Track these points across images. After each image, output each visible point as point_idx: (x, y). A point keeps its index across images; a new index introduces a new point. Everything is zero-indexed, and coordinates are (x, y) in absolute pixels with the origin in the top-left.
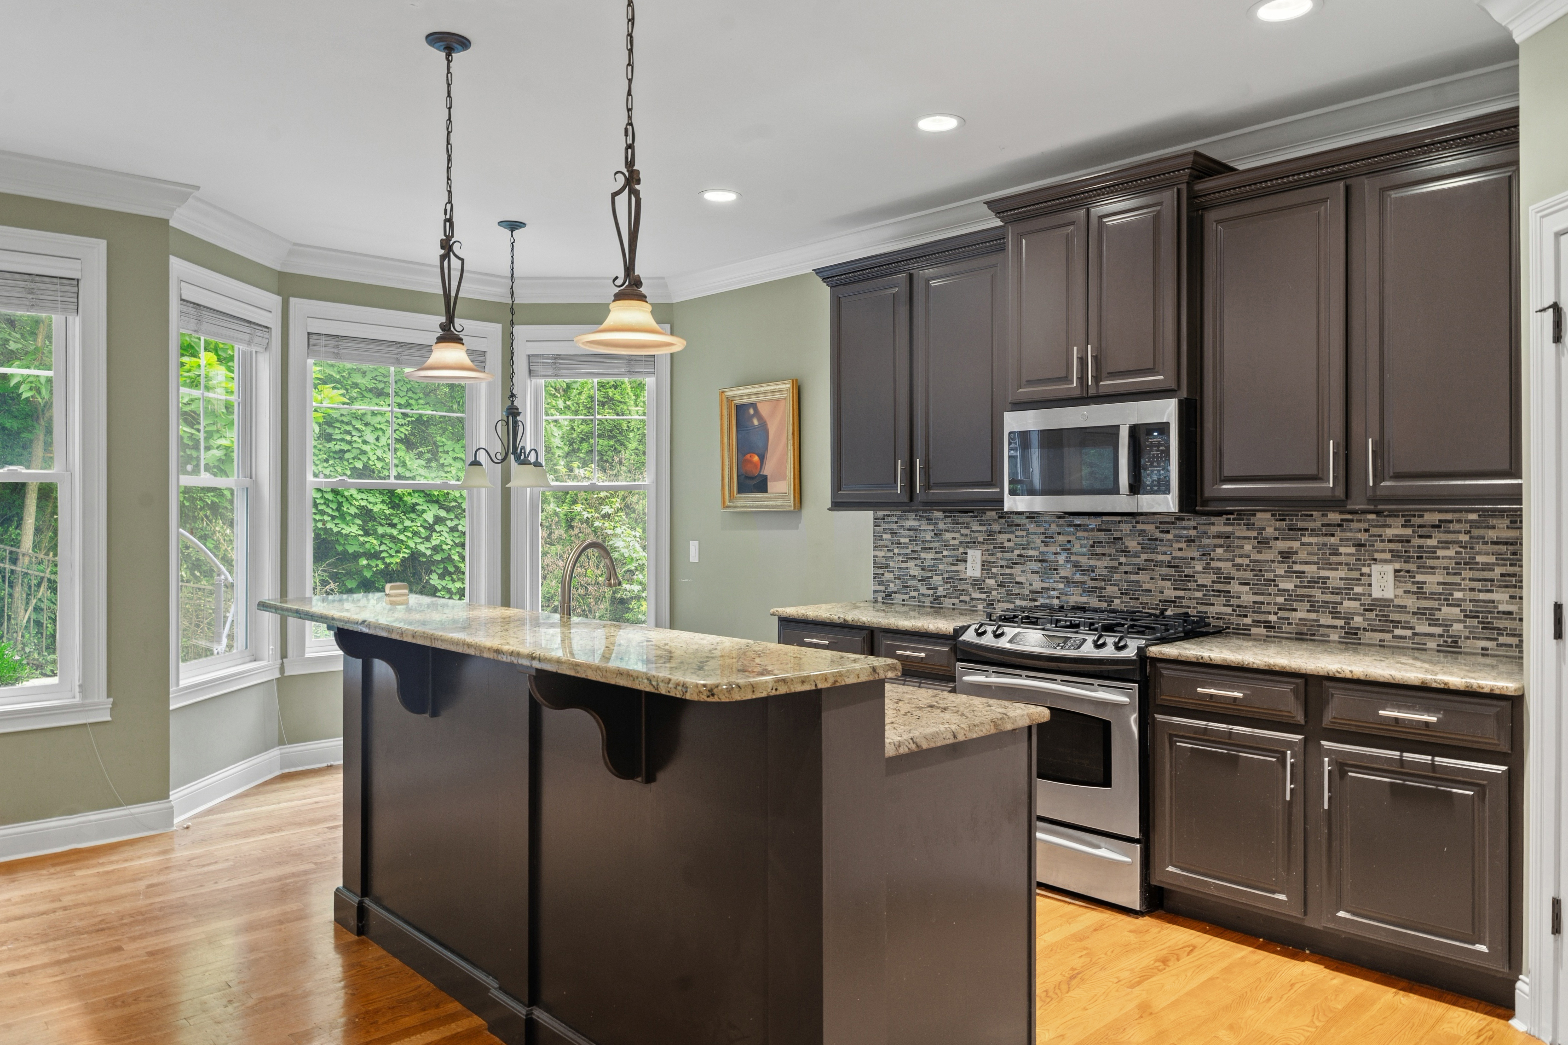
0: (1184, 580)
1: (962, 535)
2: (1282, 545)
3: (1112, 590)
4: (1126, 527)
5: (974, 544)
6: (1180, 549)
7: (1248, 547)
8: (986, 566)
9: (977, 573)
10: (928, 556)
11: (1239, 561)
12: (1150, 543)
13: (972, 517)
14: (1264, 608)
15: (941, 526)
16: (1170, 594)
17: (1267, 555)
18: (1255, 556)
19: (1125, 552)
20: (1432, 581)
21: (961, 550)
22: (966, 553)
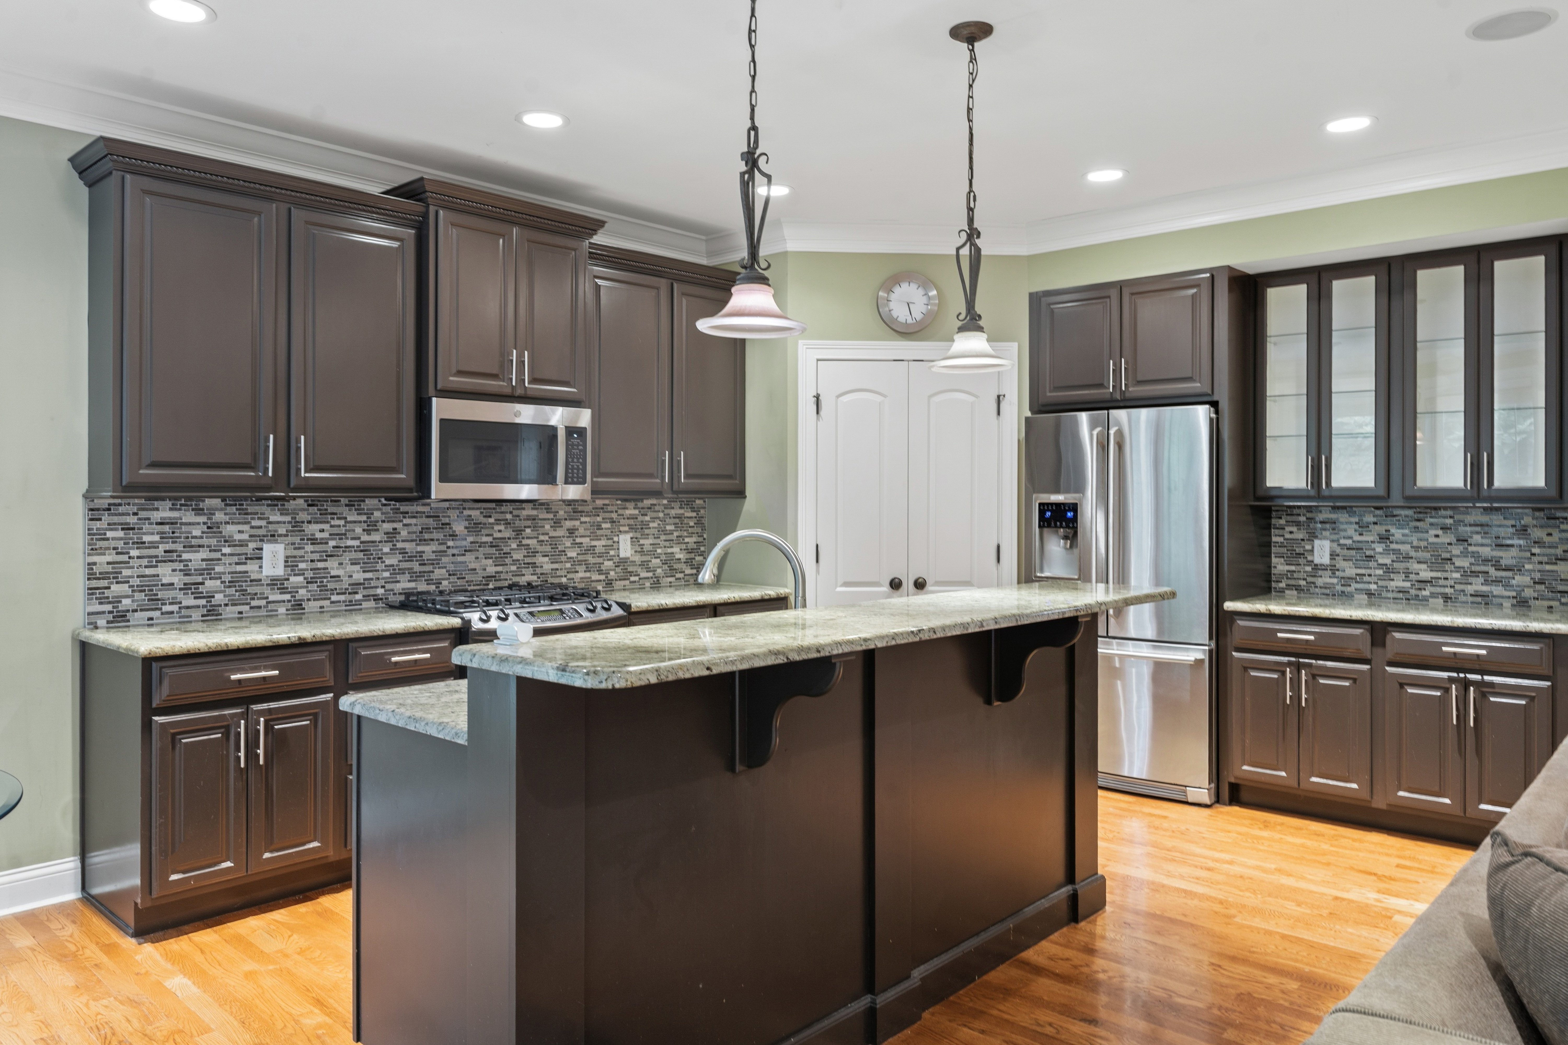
0: (501, 558)
1: (252, 527)
2: (569, 524)
3: (439, 573)
4: (453, 514)
5: (273, 537)
6: (500, 531)
7: (547, 527)
8: (290, 563)
9: (280, 571)
10: (196, 558)
11: (542, 538)
12: (474, 527)
13: (268, 505)
14: (559, 573)
15: (219, 516)
16: (491, 570)
17: (560, 532)
18: (553, 534)
19: (453, 536)
20: (647, 542)
21: (252, 545)
22: (261, 549)
